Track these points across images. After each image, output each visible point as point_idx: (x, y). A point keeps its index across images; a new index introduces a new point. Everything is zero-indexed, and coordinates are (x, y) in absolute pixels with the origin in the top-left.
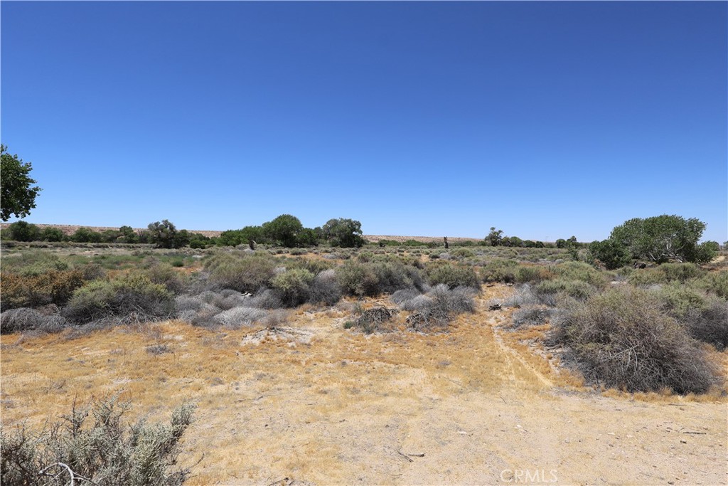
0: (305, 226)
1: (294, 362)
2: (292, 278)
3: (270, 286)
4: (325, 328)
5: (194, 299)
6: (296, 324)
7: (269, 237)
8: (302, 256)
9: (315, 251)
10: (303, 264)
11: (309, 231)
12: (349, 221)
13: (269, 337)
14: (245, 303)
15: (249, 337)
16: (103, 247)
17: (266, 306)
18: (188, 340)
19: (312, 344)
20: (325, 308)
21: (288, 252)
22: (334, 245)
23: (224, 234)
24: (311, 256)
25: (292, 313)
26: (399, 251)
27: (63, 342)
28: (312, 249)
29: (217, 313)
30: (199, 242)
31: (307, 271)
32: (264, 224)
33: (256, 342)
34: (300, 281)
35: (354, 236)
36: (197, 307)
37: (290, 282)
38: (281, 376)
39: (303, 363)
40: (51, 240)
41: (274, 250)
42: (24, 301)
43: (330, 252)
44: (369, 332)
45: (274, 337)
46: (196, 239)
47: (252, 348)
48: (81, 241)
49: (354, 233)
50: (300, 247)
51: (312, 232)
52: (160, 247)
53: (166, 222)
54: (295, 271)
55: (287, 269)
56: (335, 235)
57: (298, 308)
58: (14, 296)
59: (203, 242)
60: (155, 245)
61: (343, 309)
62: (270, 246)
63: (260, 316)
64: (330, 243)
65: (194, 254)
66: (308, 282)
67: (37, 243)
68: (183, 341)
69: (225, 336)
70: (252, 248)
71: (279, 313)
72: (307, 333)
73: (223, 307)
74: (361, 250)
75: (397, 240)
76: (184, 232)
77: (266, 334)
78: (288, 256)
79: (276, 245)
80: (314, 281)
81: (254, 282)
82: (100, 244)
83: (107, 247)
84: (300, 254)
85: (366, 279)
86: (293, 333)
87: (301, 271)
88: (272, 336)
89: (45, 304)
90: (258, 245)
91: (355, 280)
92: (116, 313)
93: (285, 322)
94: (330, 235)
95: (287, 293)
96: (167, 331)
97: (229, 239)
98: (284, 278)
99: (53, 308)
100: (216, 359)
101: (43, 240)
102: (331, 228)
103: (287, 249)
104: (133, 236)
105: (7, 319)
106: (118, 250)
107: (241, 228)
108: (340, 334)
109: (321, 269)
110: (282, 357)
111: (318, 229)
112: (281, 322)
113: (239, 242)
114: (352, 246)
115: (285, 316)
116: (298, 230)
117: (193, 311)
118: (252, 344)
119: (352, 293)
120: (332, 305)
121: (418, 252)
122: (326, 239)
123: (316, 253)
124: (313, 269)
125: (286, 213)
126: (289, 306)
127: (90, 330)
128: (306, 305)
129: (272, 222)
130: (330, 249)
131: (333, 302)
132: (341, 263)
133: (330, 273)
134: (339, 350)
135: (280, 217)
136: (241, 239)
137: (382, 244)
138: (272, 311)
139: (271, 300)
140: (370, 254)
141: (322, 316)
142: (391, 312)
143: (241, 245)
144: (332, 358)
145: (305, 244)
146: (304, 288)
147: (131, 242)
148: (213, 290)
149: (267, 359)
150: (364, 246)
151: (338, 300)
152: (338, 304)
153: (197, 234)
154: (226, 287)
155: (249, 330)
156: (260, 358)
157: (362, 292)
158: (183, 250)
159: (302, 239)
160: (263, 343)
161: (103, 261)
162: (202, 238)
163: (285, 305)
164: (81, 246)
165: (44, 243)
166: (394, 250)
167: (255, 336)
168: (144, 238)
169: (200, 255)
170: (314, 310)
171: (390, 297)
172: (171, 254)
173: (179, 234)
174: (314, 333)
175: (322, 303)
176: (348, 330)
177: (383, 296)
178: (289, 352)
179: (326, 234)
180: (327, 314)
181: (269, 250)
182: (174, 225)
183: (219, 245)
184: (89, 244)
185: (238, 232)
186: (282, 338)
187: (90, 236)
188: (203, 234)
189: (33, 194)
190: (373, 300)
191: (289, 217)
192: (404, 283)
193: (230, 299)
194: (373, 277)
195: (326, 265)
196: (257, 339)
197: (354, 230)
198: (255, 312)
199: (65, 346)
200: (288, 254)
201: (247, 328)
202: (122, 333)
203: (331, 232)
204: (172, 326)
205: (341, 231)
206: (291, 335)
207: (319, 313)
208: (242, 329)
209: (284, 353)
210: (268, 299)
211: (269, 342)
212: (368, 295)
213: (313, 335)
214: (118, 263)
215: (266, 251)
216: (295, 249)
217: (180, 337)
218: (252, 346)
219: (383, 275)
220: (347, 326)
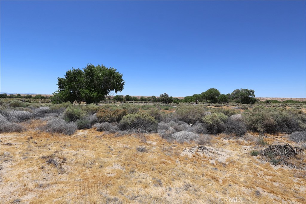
0: (221, 93)
1: (214, 178)
2: (214, 118)
3: (202, 121)
4: (236, 152)
5: (166, 125)
6: (216, 145)
7: (204, 99)
8: (220, 107)
9: (227, 105)
10: (221, 111)
11: (224, 96)
12: (247, 90)
13: (198, 152)
14: (188, 129)
15: (187, 150)
16: (147, 103)
17: (199, 132)
18: (157, 145)
19: (227, 163)
20: (235, 137)
21: (213, 105)
22: (238, 102)
23: (185, 98)
24: (225, 107)
25: (214, 137)
26: (282, 106)
27: (114, 138)
28: (225, 104)
29: (173, 133)
30: (177, 101)
31: (223, 114)
32: (202, 93)
33: (190, 155)
34: (219, 120)
35: (250, 98)
36: (166, 128)
37: (213, 120)
38: (203, 190)
39: (221, 182)
40: (134, 100)
41: (206, 104)
42: (108, 120)
43: (235, 106)
44: (276, 163)
45: (201, 154)
46: (176, 100)
47: (186, 159)
48: (141, 101)
49: (250, 96)
50: (219, 103)
51: (226, 96)
52: (163, 103)
53: (165, 94)
54: (216, 114)
55: (212, 113)
56: (238, 97)
57: (217, 136)
58: (106, 118)
59: (178, 101)
60: (162, 102)
61: (248, 140)
62: (205, 102)
63: (195, 137)
64: (235, 101)
65: (173, 105)
66: (224, 121)
67: (131, 101)
68: (155, 146)
69: (175, 146)
70: (197, 103)
71: (206, 137)
72: (223, 154)
73: (177, 130)
74: (254, 105)
75: (278, 100)
76: (171, 97)
77: (196, 150)
78: (213, 107)
79: (208, 102)
80: (227, 120)
81: (194, 119)
82: (146, 102)
83: (148, 103)
84: (219, 106)
85: (266, 122)
86: (213, 153)
87: (219, 114)
88: (200, 153)
89: (114, 121)
90: (200, 102)
91: (257, 122)
92: (135, 127)
93: (209, 143)
94: (235, 97)
95: (211, 126)
96: (151, 139)
97: (188, 100)
98: (209, 117)
99: (116, 123)
100: (164, 163)
101: (132, 101)
102: (236, 94)
103: (212, 104)
104: (156, 99)
105: (102, 126)
106: (151, 104)
107: (192, 95)
108: (249, 159)
109: (232, 114)
110: (205, 171)
111: (228, 95)
112: (207, 143)
113: (191, 101)
114: (249, 103)
115: (208, 139)
116: (218, 95)
117: (164, 130)
118: (187, 156)
119: (255, 130)
120: (240, 136)
121: (299, 106)
122: (233, 99)
123: (227, 106)
124: (226, 113)
125: (212, 88)
126: (212, 134)
127: (123, 134)
128: (222, 134)
129: (206, 92)
130: (235, 104)
131: (241, 134)
132: (242, 111)
133: (238, 116)
134: (249, 175)
135: (209, 90)
136: (192, 100)
137: (268, 102)
138: (202, 135)
139: (202, 129)
140: (262, 107)
141: (233, 143)
142: (295, 150)
143: (192, 102)
144: (245, 182)
145: (222, 102)
146: (221, 124)
147: (155, 101)
148: (175, 121)
149: (195, 170)
150: (256, 103)
151: (244, 133)
152: (245, 136)
153: (176, 98)
154: (181, 120)
155: (188, 145)
156: (190, 168)
157: (262, 130)
158: (170, 104)
159: (220, 99)
160: (194, 156)
161: (144, 107)
162: (178, 100)
163: (210, 133)
164: (141, 103)
165: (132, 102)
166: (278, 105)
167: (190, 150)
168: (159, 100)
169: (176, 106)
170: (228, 138)
171: (287, 135)
172: (165, 105)
173: (170, 98)
174: (229, 155)
175: (233, 134)
176: (255, 157)
177: (281, 134)
178: (210, 167)
179: (233, 97)
180: (237, 142)
181: (204, 104)
182: (168, 95)
183: (184, 102)
184: (143, 102)
185: (191, 97)
186: (206, 155)
187: (144, 99)
188: (178, 98)
189: (123, 84)
190: (272, 137)
191: (213, 89)
192: (300, 127)
193: (181, 126)
194: (272, 121)
195: (235, 112)
196: (191, 153)
197: (250, 94)
198: (193, 135)
199: (114, 139)
200: (213, 106)
201: (187, 143)
202: (133, 137)
203: (236, 96)
204: (154, 136)
205: (242, 95)
206: (212, 154)
207: (231, 140)
208: (184, 143)
209: (207, 168)
210: (200, 128)
211: (197, 156)
212: (268, 132)
213: (227, 156)
214: (148, 108)
215: (203, 105)
216: (217, 104)
217: (155, 143)
218: (187, 158)
219: (280, 120)
220: (254, 154)
